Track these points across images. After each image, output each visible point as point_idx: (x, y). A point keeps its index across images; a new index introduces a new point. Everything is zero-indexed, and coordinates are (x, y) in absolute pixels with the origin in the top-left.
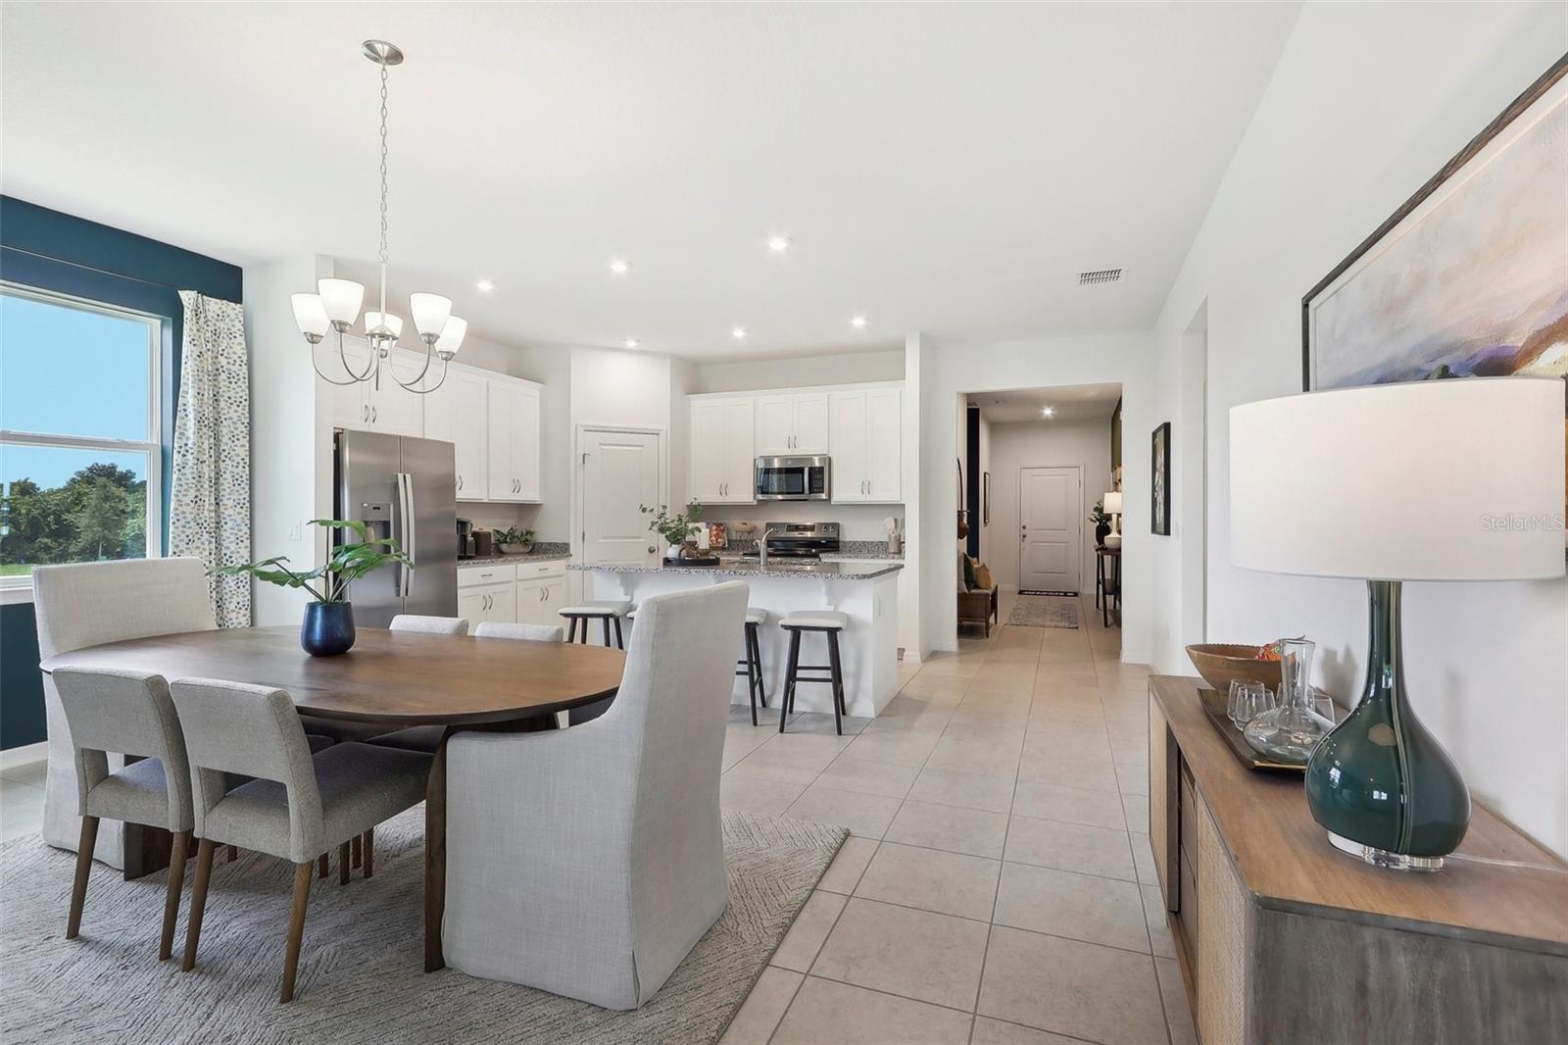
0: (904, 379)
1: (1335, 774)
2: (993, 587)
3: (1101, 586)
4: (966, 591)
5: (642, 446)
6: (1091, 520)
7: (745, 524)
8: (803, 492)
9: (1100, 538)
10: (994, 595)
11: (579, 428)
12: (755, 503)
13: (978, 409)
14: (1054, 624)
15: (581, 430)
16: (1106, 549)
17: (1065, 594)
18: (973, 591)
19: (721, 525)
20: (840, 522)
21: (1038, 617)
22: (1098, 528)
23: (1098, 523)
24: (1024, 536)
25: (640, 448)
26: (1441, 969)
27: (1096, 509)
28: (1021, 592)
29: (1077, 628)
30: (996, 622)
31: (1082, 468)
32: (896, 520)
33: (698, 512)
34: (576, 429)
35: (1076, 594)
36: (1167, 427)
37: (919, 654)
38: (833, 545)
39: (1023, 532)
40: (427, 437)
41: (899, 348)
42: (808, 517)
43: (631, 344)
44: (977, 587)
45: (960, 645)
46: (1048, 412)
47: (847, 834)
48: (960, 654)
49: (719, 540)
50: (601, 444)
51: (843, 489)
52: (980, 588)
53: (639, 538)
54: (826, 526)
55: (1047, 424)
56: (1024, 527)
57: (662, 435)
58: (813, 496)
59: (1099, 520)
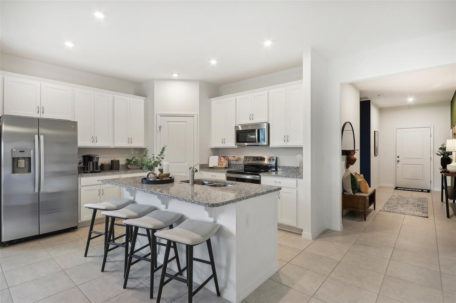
3: (444, 191)
4: (352, 194)
5: (186, 122)
6: (438, 154)
7: (234, 157)
8: (255, 142)
11: (158, 115)
12: (236, 147)
13: (370, 101)
14: (412, 212)
15: (159, 116)
17: (422, 191)
18: (357, 194)
19: (226, 157)
20: (277, 157)
21: (402, 206)
22: (442, 159)
23: (442, 156)
24: (398, 161)
25: (185, 123)
27: (441, 149)
28: (396, 188)
29: (427, 217)
30: (375, 209)
31: (432, 127)
35: (429, 191)
39: (398, 159)
43: (175, 76)
44: (360, 191)
46: (411, 100)
49: (224, 164)
50: (168, 122)
51: (275, 140)
52: (362, 193)
53: (185, 163)
55: (410, 107)
56: (398, 157)
57: (195, 117)
58: (261, 143)
59: (444, 155)
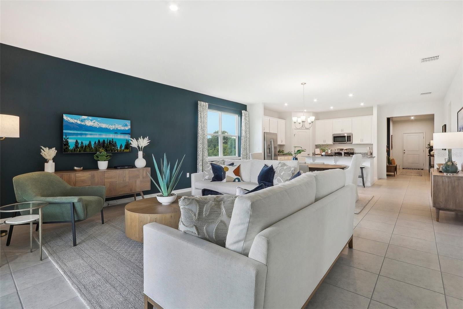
0: (373, 115)
1: (444, 168)
2: (396, 165)
4: (388, 165)
6: (427, 148)
8: (345, 141)
9: (430, 153)
10: (396, 167)
12: (332, 144)
14: (414, 175)
16: (431, 155)
17: (419, 169)
18: (390, 165)
20: (354, 148)
23: (429, 149)
24: (404, 153)
25: (306, 133)
26: (450, 179)
27: (429, 145)
28: (403, 169)
29: (422, 176)
31: (424, 133)
32: (369, 148)
33: (317, 146)
34: (293, 129)
35: (422, 169)
36: (445, 125)
37: (377, 178)
38: (353, 154)
39: (404, 152)
40: (270, 132)
41: (371, 108)
42: (345, 147)
43: (305, 111)
45: (387, 178)
46: (412, 118)
47: (374, 196)
48: (387, 179)
50: (298, 132)
51: (355, 140)
54: (351, 149)
55: (412, 121)
56: (404, 150)
57: (311, 130)
58: (348, 142)
59: (430, 148)
